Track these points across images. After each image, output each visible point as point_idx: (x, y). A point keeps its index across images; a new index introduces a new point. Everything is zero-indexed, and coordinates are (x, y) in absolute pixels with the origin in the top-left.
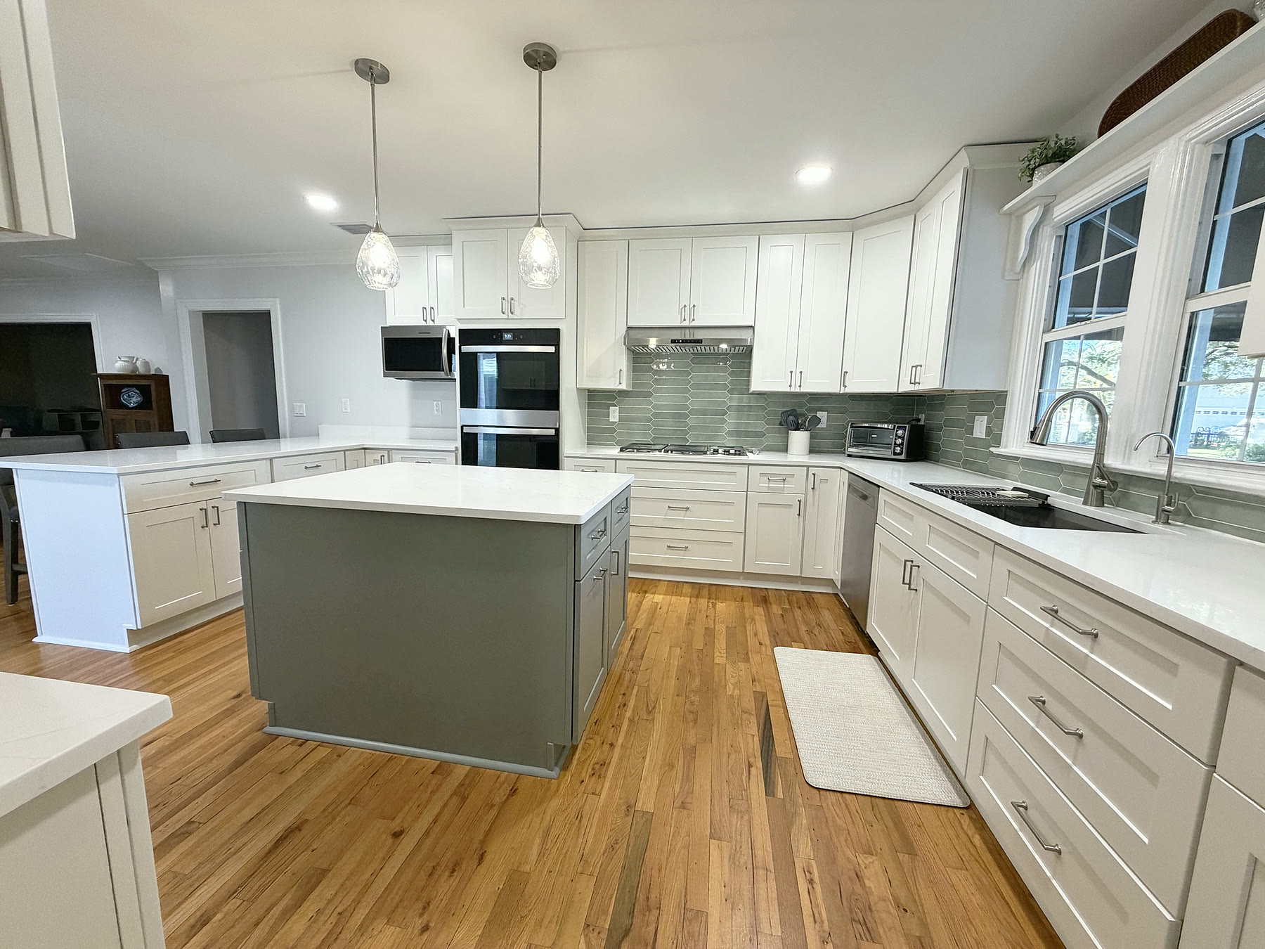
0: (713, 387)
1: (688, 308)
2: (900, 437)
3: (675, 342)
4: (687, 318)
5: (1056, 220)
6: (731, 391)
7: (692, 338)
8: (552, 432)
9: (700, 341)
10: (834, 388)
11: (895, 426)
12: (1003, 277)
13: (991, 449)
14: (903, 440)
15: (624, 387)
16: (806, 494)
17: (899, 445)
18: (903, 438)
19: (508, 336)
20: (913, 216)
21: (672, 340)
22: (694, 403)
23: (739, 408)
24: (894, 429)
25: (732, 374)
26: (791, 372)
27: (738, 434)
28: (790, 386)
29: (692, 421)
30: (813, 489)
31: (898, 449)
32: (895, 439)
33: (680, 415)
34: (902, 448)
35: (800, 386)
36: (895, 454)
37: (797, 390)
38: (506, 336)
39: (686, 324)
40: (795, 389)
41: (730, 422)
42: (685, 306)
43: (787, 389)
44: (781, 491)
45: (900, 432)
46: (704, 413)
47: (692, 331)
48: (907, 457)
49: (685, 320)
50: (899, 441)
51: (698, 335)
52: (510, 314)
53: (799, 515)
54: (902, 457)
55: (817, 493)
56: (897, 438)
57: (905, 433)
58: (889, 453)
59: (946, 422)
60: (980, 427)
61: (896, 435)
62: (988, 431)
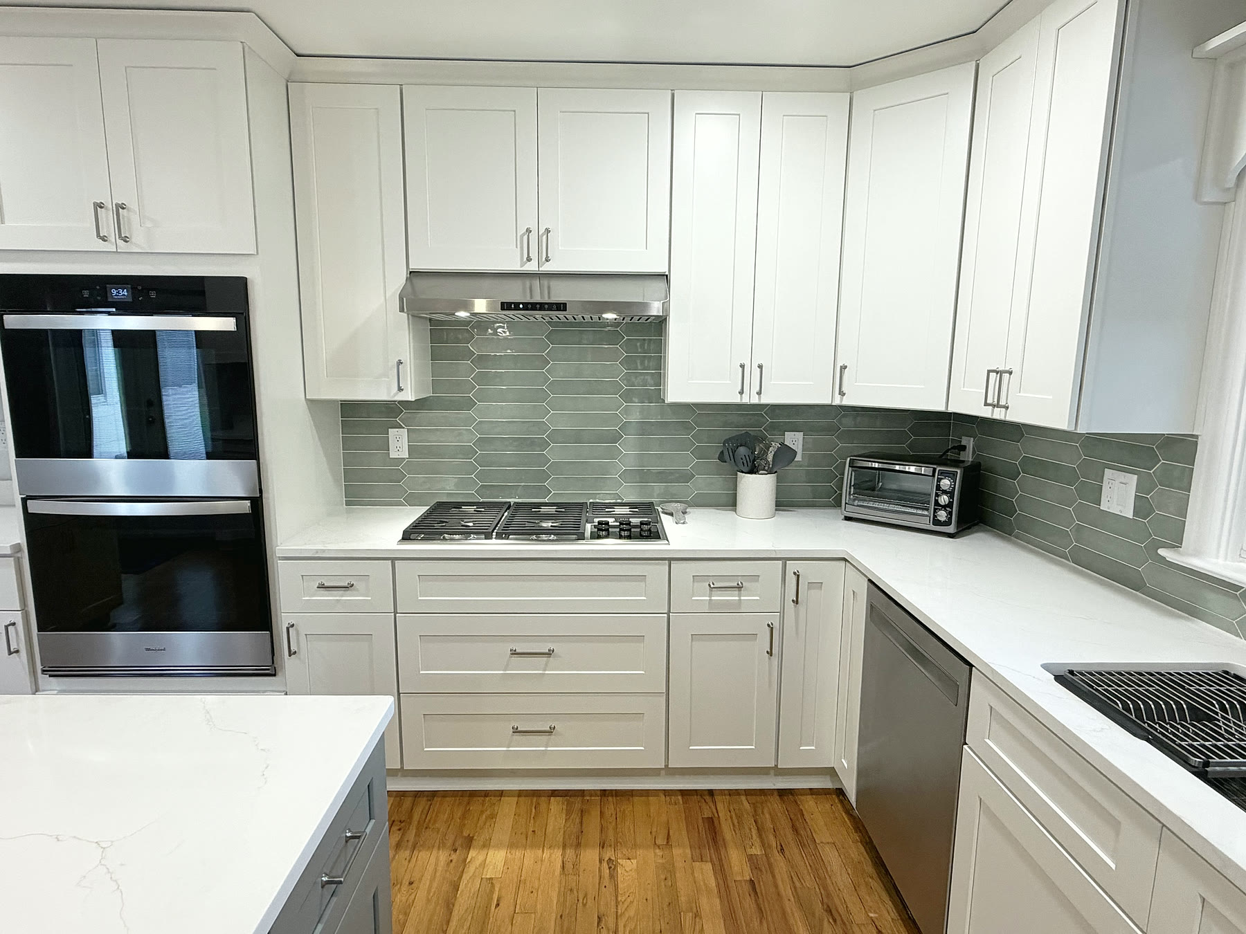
0: (593, 388)
1: (534, 236)
2: (945, 492)
3: (509, 309)
4: (534, 255)
6: (627, 396)
7: (546, 300)
8: (245, 507)
9: (561, 307)
10: (821, 395)
11: (934, 470)
12: (1197, 196)
13: (1162, 552)
14: (952, 497)
15: (409, 395)
16: (782, 613)
17: (944, 507)
18: (950, 494)
19: (120, 293)
20: (974, 63)
21: (502, 304)
22: (558, 419)
23: (644, 428)
24: (933, 476)
25: (628, 362)
26: (742, 366)
27: (642, 476)
28: (741, 392)
29: (553, 453)
30: (796, 602)
31: (942, 515)
32: (937, 495)
33: (530, 443)
34: (950, 513)
35: (759, 393)
36: (937, 522)
37: (755, 400)
38: (114, 292)
39: (532, 267)
40: (751, 398)
41: (628, 452)
42: (529, 231)
43: (735, 399)
44: (735, 608)
45: (946, 483)
46: (577, 437)
47: (545, 282)
48: (958, 528)
49: (529, 259)
50: (944, 499)
51: (560, 292)
52: (120, 243)
53: (770, 653)
54: (951, 529)
55: (801, 607)
56: (940, 492)
57: (955, 485)
58: (926, 521)
59: (1026, 464)
60: (1120, 493)
61: (938, 487)
62: (1141, 507)
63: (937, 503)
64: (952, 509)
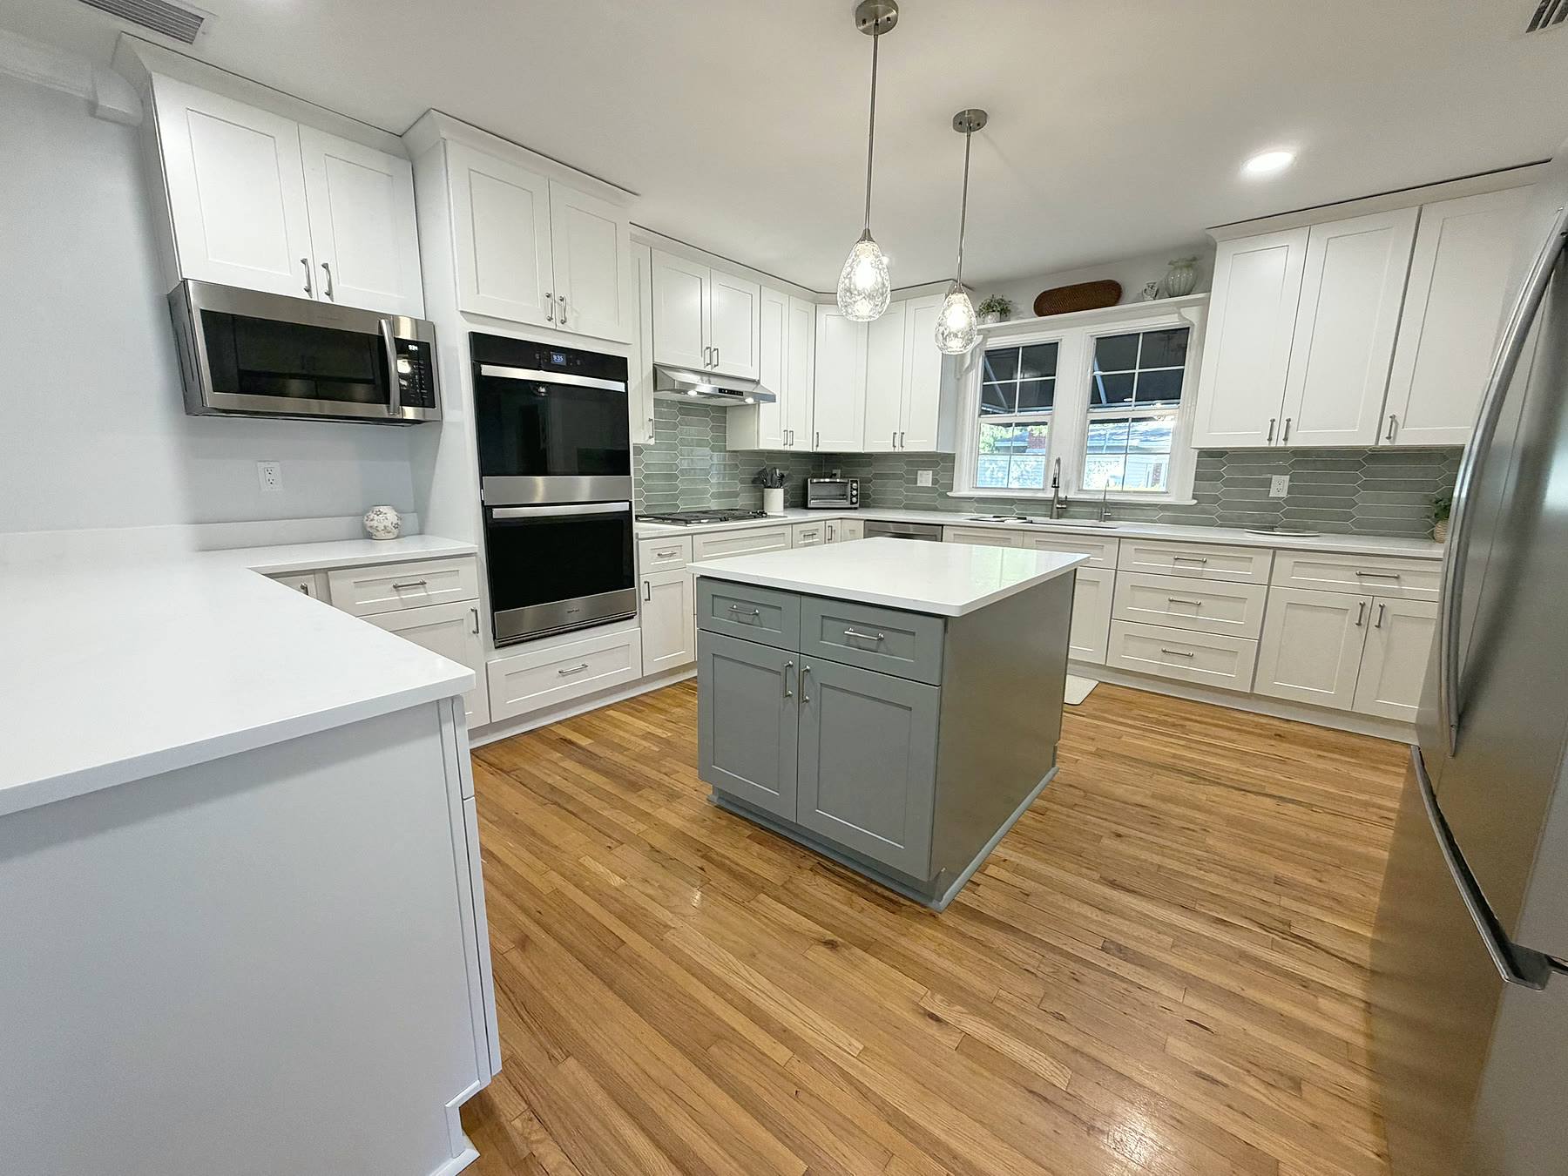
0: (698, 443)
6: (713, 449)
13: (944, 493)
18: (857, 489)
19: (559, 359)
22: (682, 462)
23: (719, 467)
26: (785, 431)
29: (681, 483)
30: (829, 540)
31: (854, 499)
33: (670, 477)
34: (857, 498)
35: (791, 445)
36: (852, 503)
38: (555, 357)
39: (708, 369)
41: (713, 482)
42: (708, 349)
45: (854, 485)
49: (708, 364)
50: (855, 492)
52: (559, 323)
54: (857, 505)
56: (852, 490)
57: (858, 485)
58: (846, 504)
59: (877, 476)
60: (925, 479)
61: (852, 488)
62: (935, 481)
63: (852, 494)
64: (857, 496)
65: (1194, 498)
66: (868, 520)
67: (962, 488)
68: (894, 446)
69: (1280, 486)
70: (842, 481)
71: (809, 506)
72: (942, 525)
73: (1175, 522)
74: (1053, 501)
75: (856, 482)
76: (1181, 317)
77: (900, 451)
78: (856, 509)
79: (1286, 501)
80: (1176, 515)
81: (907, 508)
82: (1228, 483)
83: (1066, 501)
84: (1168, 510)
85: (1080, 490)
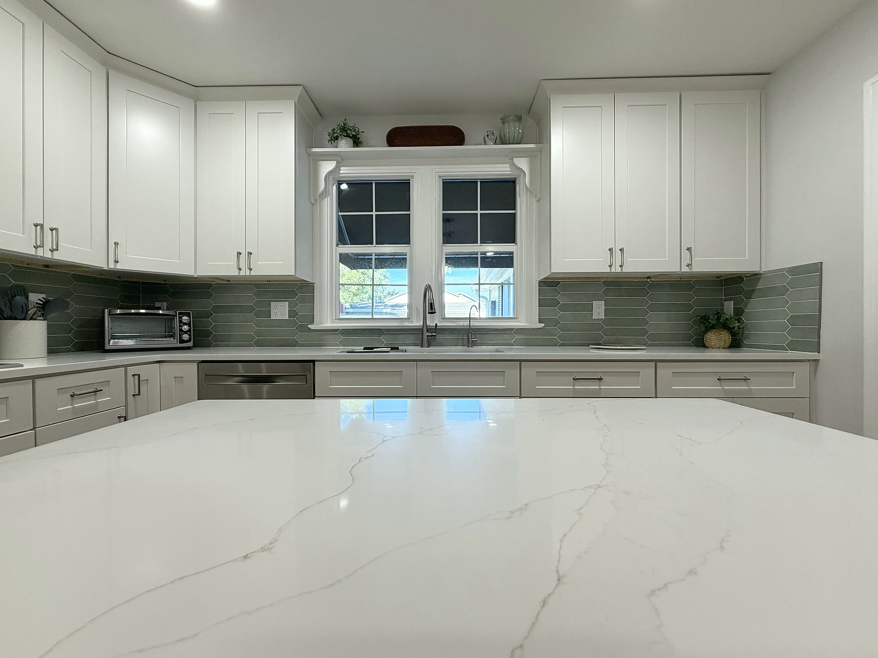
2: (185, 324)
5: (341, 175)
11: (175, 312)
12: (309, 199)
14: (190, 326)
16: (126, 405)
17: (186, 332)
18: (189, 324)
24: (177, 315)
26: (37, 225)
28: (37, 247)
31: (185, 337)
32: (180, 326)
34: (190, 335)
35: (52, 250)
36: (182, 341)
40: (45, 254)
43: (30, 251)
44: (93, 410)
45: (184, 319)
48: (193, 344)
50: (186, 328)
54: (191, 344)
56: (182, 325)
57: (190, 319)
58: (174, 342)
59: (217, 309)
60: (280, 311)
61: (181, 322)
62: (292, 313)
63: (181, 330)
64: (191, 332)
65: (540, 322)
66: (203, 362)
67: (325, 320)
68: (240, 269)
69: (599, 310)
70: (166, 312)
71: (107, 347)
72: (313, 362)
73: (528, 344)
74: (422, 330)
75: (188, 315)
76: (513, 165)
77: (248, 274)
78: (189, 348)
79: (604, 321)
80: (527, 337)
81: (260, 344)
82: (564, 308)
83: (436, 329)
84: (520, 334)
85: (444, 318)
